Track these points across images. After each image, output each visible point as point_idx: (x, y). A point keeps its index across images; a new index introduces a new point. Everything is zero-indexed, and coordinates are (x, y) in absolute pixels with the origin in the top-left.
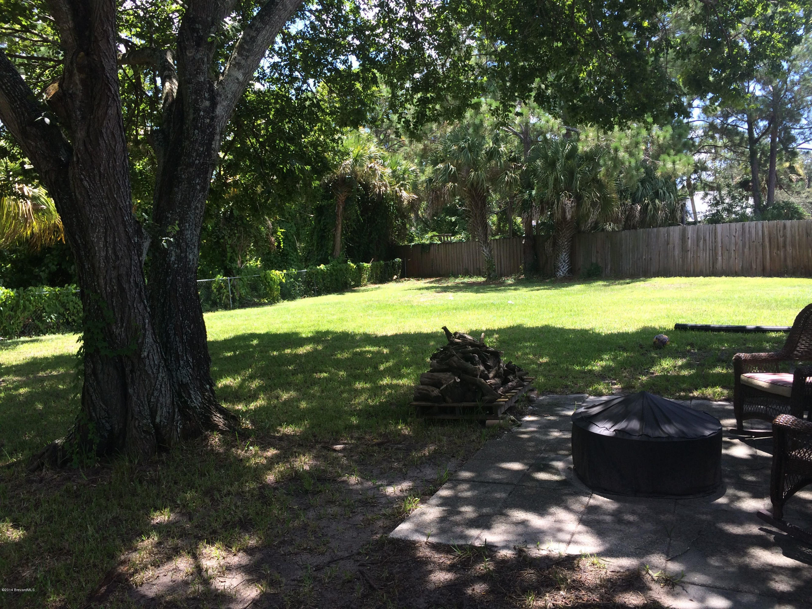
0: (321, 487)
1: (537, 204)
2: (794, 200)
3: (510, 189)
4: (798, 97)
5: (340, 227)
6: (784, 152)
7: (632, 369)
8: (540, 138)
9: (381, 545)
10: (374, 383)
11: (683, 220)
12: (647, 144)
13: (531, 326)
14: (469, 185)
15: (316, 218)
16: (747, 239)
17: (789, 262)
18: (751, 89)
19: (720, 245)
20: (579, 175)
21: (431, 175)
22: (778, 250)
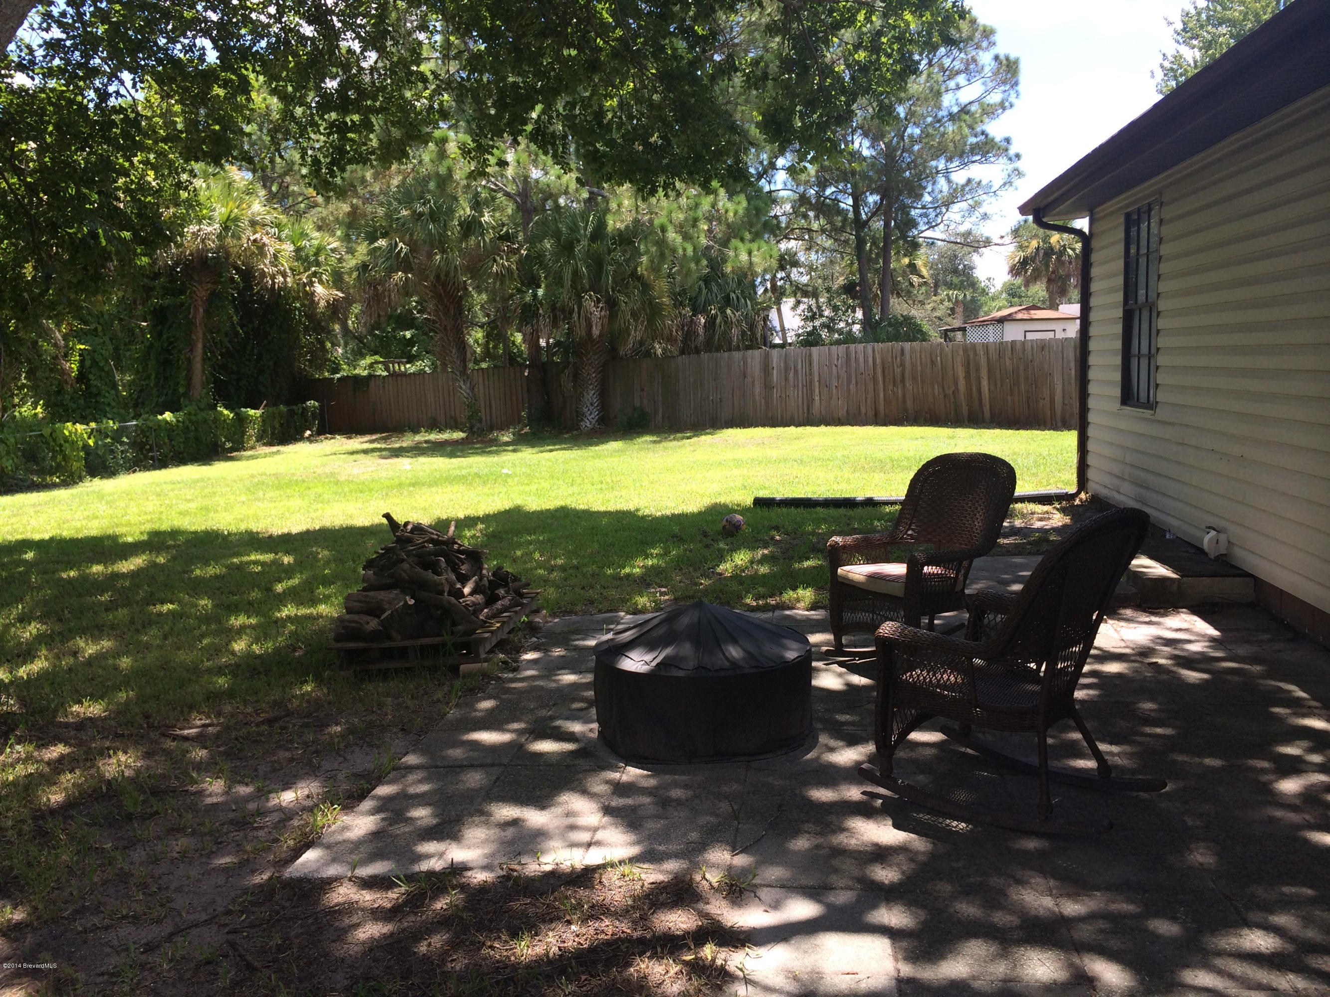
0: (156, 805)
1: (546, 312)
2: (915, 312)
3: (502, 284)
4: (919, 161)
5: (200, 345)
6: (901, 242)
7: (691, 569)
8: (549, 204)
9: (267, 891)
10: (264, 616)
11: (766, 341)
12: (711, 221)
13: (539, 509)
14: (432, 278)
15: (152, 328)
16: (853, 371)
17: (909, 403)
18: (856, 145)
19: (816, 379)
20: (610, 268)
21: (367, 258)
22: (894, 385)
